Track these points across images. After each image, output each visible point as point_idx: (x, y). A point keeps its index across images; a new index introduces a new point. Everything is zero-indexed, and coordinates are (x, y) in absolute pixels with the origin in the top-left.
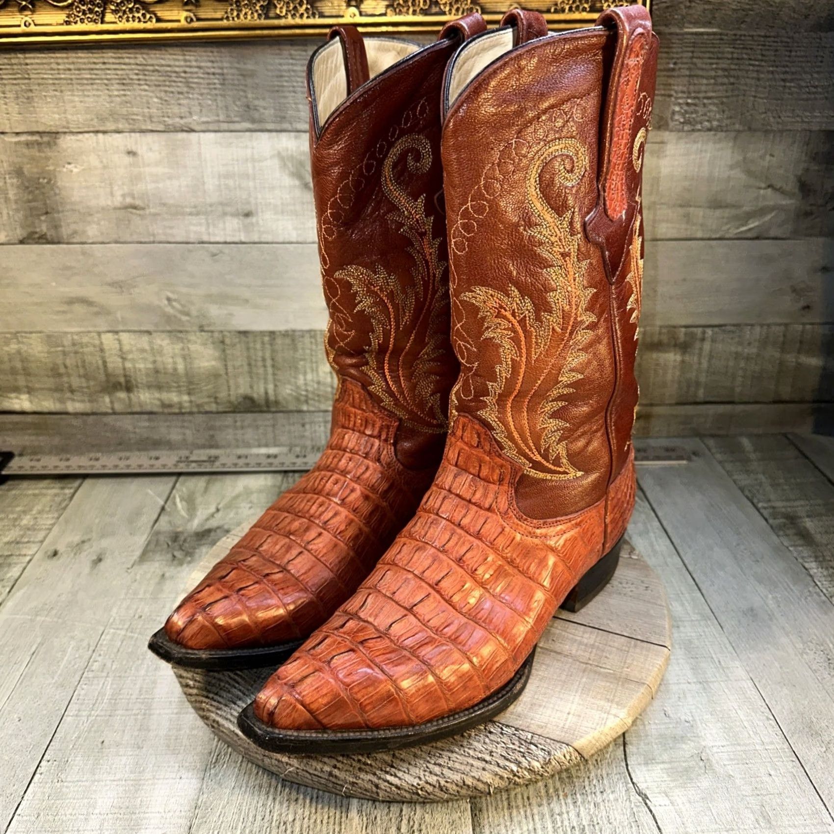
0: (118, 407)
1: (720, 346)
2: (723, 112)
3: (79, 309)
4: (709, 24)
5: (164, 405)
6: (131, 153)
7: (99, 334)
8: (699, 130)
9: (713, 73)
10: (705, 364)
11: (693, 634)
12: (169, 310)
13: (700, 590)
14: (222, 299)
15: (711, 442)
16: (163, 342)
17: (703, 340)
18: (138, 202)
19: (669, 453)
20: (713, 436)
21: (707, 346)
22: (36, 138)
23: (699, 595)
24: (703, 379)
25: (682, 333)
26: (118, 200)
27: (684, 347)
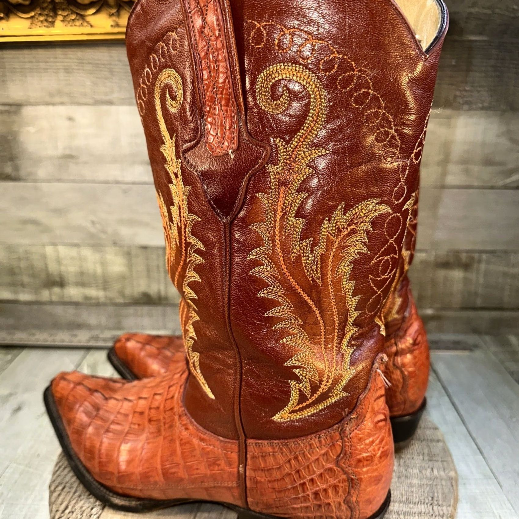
0: (55, 298)
1: (492, 267)
2: (492, 96)
3: (30, 228)
4: (481, 34)
5: (86, 298)
6: (70, 119)
7: (44, 245)
8: (475, 110)
9: (483, 69)
10: (481, 280)
11: (478, 491)
12: (92, 230)
13: (481, 453)
14: (131, 223)
15: (487, 338)
16: (87, 252)
17: (479, 261)
18: (73, 153)
19: (456, 346)
20: (487, 333)
21: (483, 266)
22: (6, 108)
23: (481, 457)
24: (480, 290)
25: (464, 256)
26: (60, 152)
27: (466, 267)
